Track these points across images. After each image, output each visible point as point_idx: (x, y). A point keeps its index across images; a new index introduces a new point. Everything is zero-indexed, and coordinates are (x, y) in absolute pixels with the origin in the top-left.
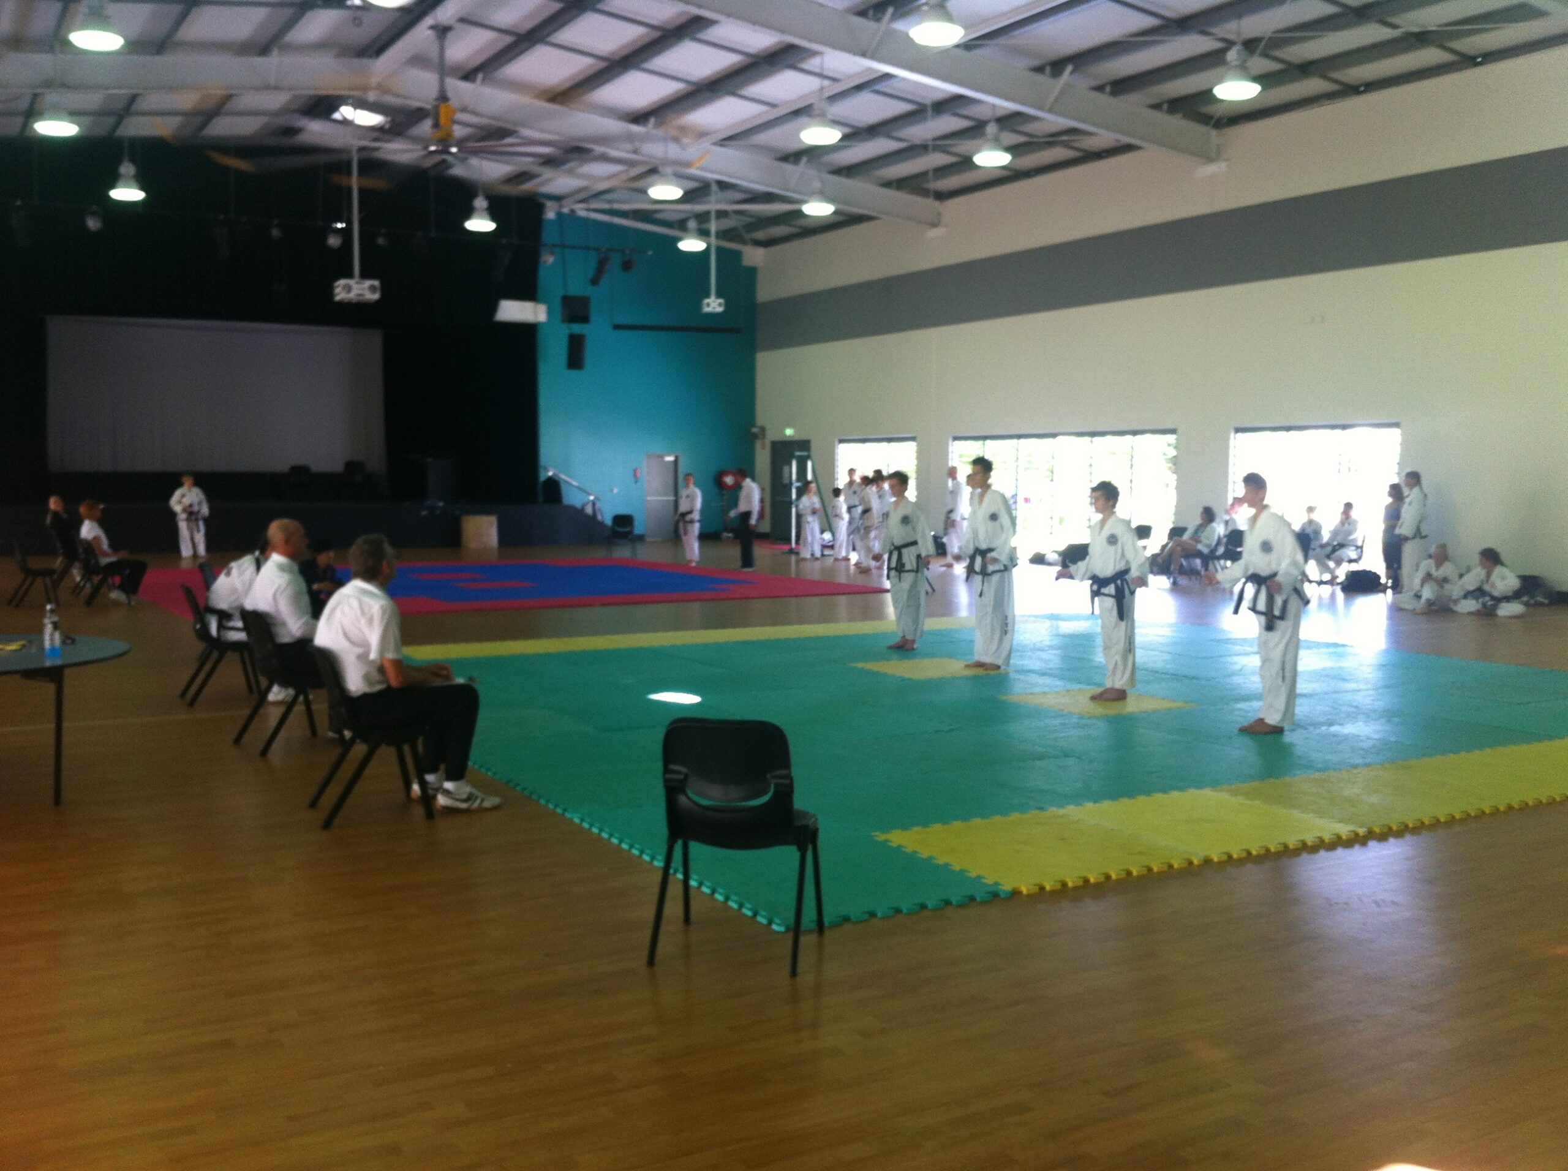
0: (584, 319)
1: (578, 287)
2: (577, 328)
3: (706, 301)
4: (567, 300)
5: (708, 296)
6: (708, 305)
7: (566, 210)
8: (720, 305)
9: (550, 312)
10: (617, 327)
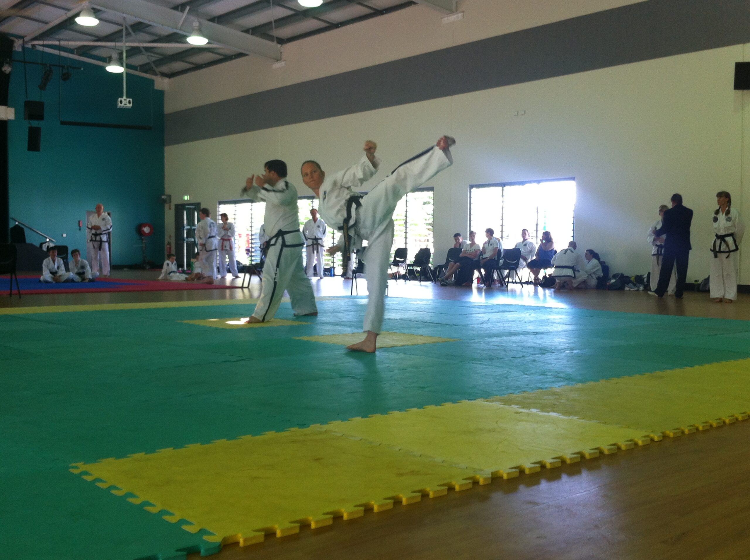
0: (41, 117)
1: (35, 96)
2: (35, 123)
3: (120, 99)
4: (29, 105)
5: (122, 97)
6: (121, 102)
7: (29, 46)
8: (129, 102)
9: (16, 114)
10: (63, 123)
